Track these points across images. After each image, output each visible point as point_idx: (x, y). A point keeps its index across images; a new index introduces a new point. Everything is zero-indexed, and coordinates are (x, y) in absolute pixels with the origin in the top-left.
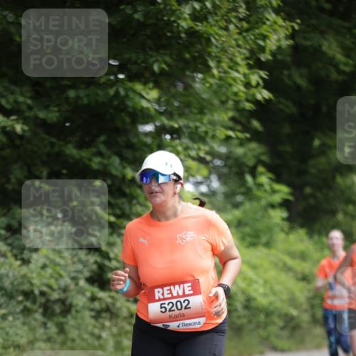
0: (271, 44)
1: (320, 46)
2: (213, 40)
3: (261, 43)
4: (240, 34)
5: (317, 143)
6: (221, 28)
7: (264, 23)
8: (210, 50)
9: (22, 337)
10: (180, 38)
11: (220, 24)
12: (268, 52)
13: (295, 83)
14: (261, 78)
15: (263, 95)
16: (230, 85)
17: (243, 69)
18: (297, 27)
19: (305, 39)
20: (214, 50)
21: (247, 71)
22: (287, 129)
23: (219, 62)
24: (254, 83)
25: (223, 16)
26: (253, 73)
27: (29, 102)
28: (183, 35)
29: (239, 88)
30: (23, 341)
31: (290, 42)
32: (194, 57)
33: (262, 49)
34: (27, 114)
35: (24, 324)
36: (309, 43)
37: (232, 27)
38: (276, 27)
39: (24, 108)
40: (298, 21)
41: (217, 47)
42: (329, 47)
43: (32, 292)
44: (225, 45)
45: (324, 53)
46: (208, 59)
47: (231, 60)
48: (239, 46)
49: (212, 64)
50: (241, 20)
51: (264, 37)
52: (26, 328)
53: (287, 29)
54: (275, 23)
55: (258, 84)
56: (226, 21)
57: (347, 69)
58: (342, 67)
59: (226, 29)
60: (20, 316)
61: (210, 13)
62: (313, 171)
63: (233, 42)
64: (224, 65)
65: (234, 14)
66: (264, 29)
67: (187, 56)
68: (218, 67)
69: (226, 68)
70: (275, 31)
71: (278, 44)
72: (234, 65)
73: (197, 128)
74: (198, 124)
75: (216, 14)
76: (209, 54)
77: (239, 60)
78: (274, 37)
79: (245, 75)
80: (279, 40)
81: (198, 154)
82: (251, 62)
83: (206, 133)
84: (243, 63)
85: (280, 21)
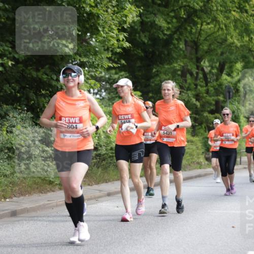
0: (130, 19)
1: (154, 21)
2: (101, 17)
3: (125, 19)
4: (114, 14)
5: (154, 70)
6: (104, 11)
7: (126, 9)
8: (99, 22)
9: (7, 171)
10: (84, 16)
11: (104, 9)
12: (128, 23)
13: (142, 40)
14: (125, 37)
15: (126, 45)
16: (110, 40)
17: (116, 32)
18: (141, 11)
19: (147, 18)
20: (101, 22)
21: (118, 33)
22: (139, 64)
23: (104, 28)
24: (121, 39)
25: (105, 5)
26: (121, 34)
27: (10, 49)
28: (85, 15)
29: (114, 41)
30: (8, 173)
31: (139, 18)
32: (91, 26)
33: (125, 22)
34: (9, 56)
35: (8, 164)
36: (149, 20)
37: (109, 10)
38: (131, 11)
39: (7, 53)
40: (142, 8)
41: (102, 20)
42: (159, 21)
43: (12, 148)
44: (107, 19)
45: (156, 25)
46: (99, 26)
47: (110, 27)
48: (113, 19)
49: (100, 29)
50: (113, 7)
51: (126, 16)
52: (9, 166)
53: (137, 12)
54: (131, 9)
55: (123, 40)
56: (107, 7)
57: (168, 33)
58: (165, 32)
59: (107, 11)
60: (6, 160)
61: (98, 3)
62: (153, 85)
63: (111, 18)
64: (106, 30)
65: (110, 4)
66: (125, 12)
67: (88, 26)
68: (103, 31)
69: (107, 31)
70: (131, 13)
71: (133, 19)
72: (111, 30)
73: (93, 62)
74: (94, 60)
75: (102, 3)
76: (99, 24)
77: (114, 27)
78: (131, 16)
79: (116, 35)
80: (133, 18)
81: (95, 74)
82: (120, 28)
83: (98, 65)
84: (116, 28)
85: (133, 8)
